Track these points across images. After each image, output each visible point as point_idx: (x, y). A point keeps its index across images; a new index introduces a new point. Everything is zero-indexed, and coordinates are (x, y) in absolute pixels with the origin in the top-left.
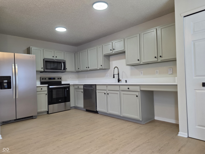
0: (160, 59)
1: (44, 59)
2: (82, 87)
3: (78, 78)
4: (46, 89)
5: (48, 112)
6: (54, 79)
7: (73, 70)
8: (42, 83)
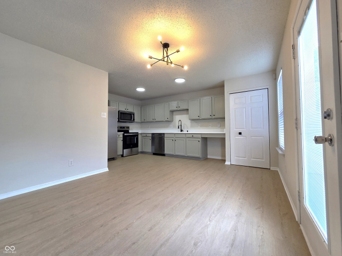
0: (213, 117)
1: (119, 111)
2: (151, 135)
3: (141, 128)
4: (121, 136)
5: (122, 156)
6: (124, 128)
7: (139, 121)
8: (119, 131)
